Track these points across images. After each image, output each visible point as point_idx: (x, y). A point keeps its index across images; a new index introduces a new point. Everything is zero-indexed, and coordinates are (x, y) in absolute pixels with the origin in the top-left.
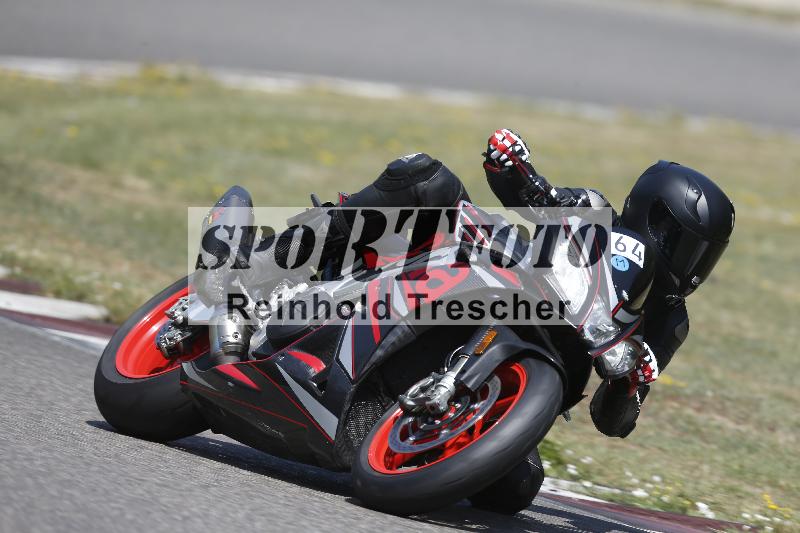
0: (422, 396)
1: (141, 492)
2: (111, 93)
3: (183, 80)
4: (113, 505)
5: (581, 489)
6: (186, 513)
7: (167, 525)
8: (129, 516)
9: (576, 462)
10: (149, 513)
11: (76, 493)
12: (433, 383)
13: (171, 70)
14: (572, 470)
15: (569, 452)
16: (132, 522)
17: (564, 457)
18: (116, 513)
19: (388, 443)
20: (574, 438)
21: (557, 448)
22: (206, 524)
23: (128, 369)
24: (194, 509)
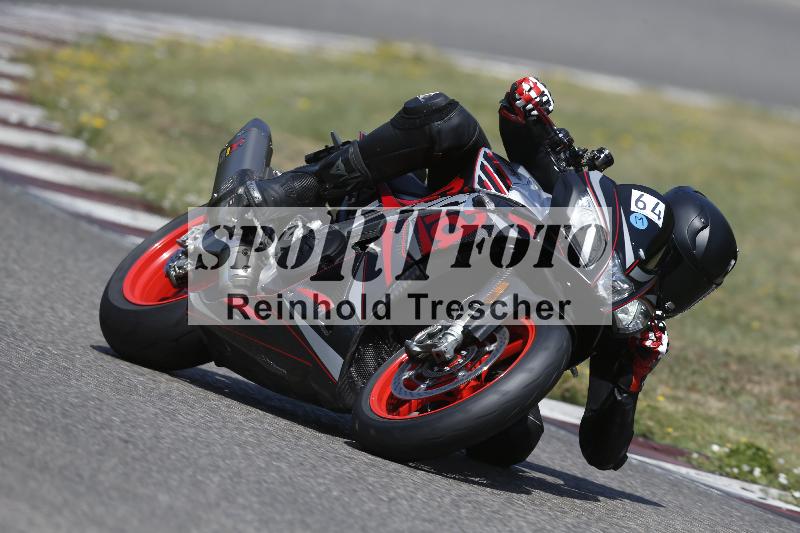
0: (429, 342)
1: (349, 470)
2: (346, 68)
3: (417, 59)
4: (321, 481)
5: (790, 499)
6: (392, 494)
7: (372, 505)
8: (335, 493)
9: (788, 472)
10: (355, 491)
11: (284, 466)
12: (440, 330)
13: (406, 48)
14: (783, 479)
15: (781, 461)
16: (337, 499)
17: (776, 466)
18: (322, 488)
19: (391, 389)
20: (789, 448)
21: (769, 456)
22: (411, 507)
23: (135, 295)
24: (401, 491)
